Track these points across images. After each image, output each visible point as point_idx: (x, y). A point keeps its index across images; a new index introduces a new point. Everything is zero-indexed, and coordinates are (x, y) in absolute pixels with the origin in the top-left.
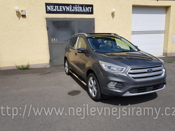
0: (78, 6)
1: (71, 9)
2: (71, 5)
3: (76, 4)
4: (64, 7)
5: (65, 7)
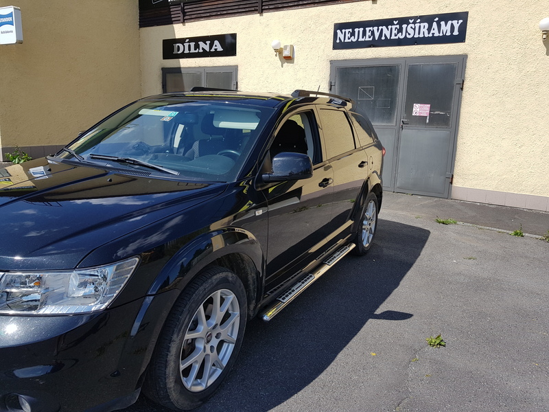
0: (419, 20)
1: (394, 32)
2: (395, 23)
3: (411, 18)
4: (378, 30)
5: (380, 28)
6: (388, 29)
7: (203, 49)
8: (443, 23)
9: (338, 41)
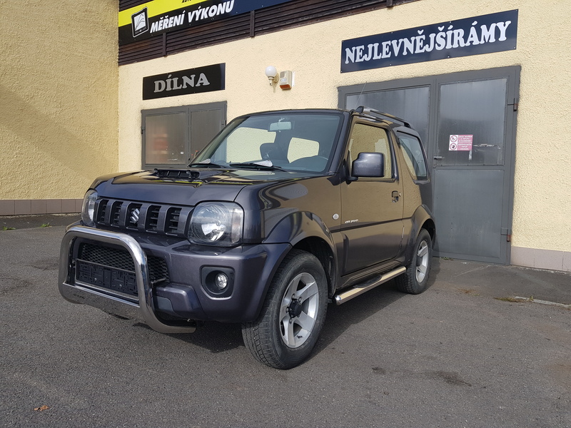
0: (451, 27)
1: (419, 44)
2: (420, 32)
3: (441, 25)
4: (398, 43)
5: (401, 41)
6: (411, 42)
7: (187, 84)
8: (484, 27)
9: (347, 62)
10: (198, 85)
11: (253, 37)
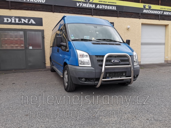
7: (24, 22)
10: (30, 23)
11: (53, 12)
